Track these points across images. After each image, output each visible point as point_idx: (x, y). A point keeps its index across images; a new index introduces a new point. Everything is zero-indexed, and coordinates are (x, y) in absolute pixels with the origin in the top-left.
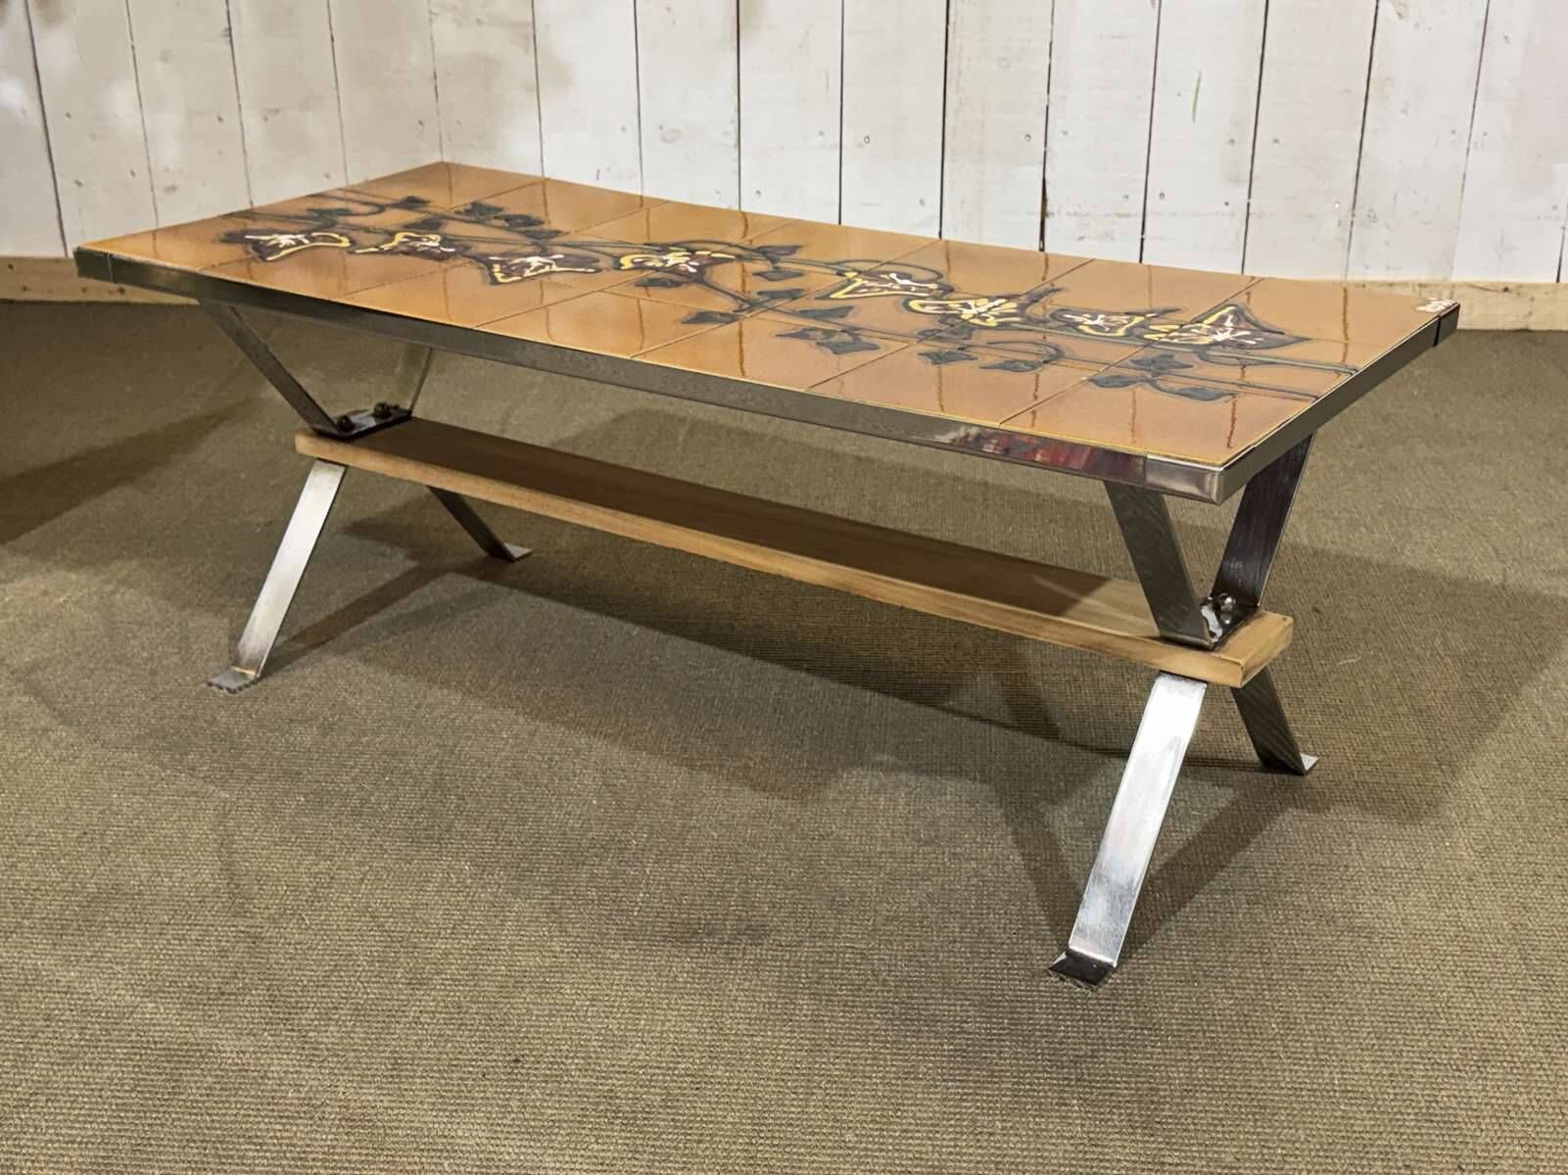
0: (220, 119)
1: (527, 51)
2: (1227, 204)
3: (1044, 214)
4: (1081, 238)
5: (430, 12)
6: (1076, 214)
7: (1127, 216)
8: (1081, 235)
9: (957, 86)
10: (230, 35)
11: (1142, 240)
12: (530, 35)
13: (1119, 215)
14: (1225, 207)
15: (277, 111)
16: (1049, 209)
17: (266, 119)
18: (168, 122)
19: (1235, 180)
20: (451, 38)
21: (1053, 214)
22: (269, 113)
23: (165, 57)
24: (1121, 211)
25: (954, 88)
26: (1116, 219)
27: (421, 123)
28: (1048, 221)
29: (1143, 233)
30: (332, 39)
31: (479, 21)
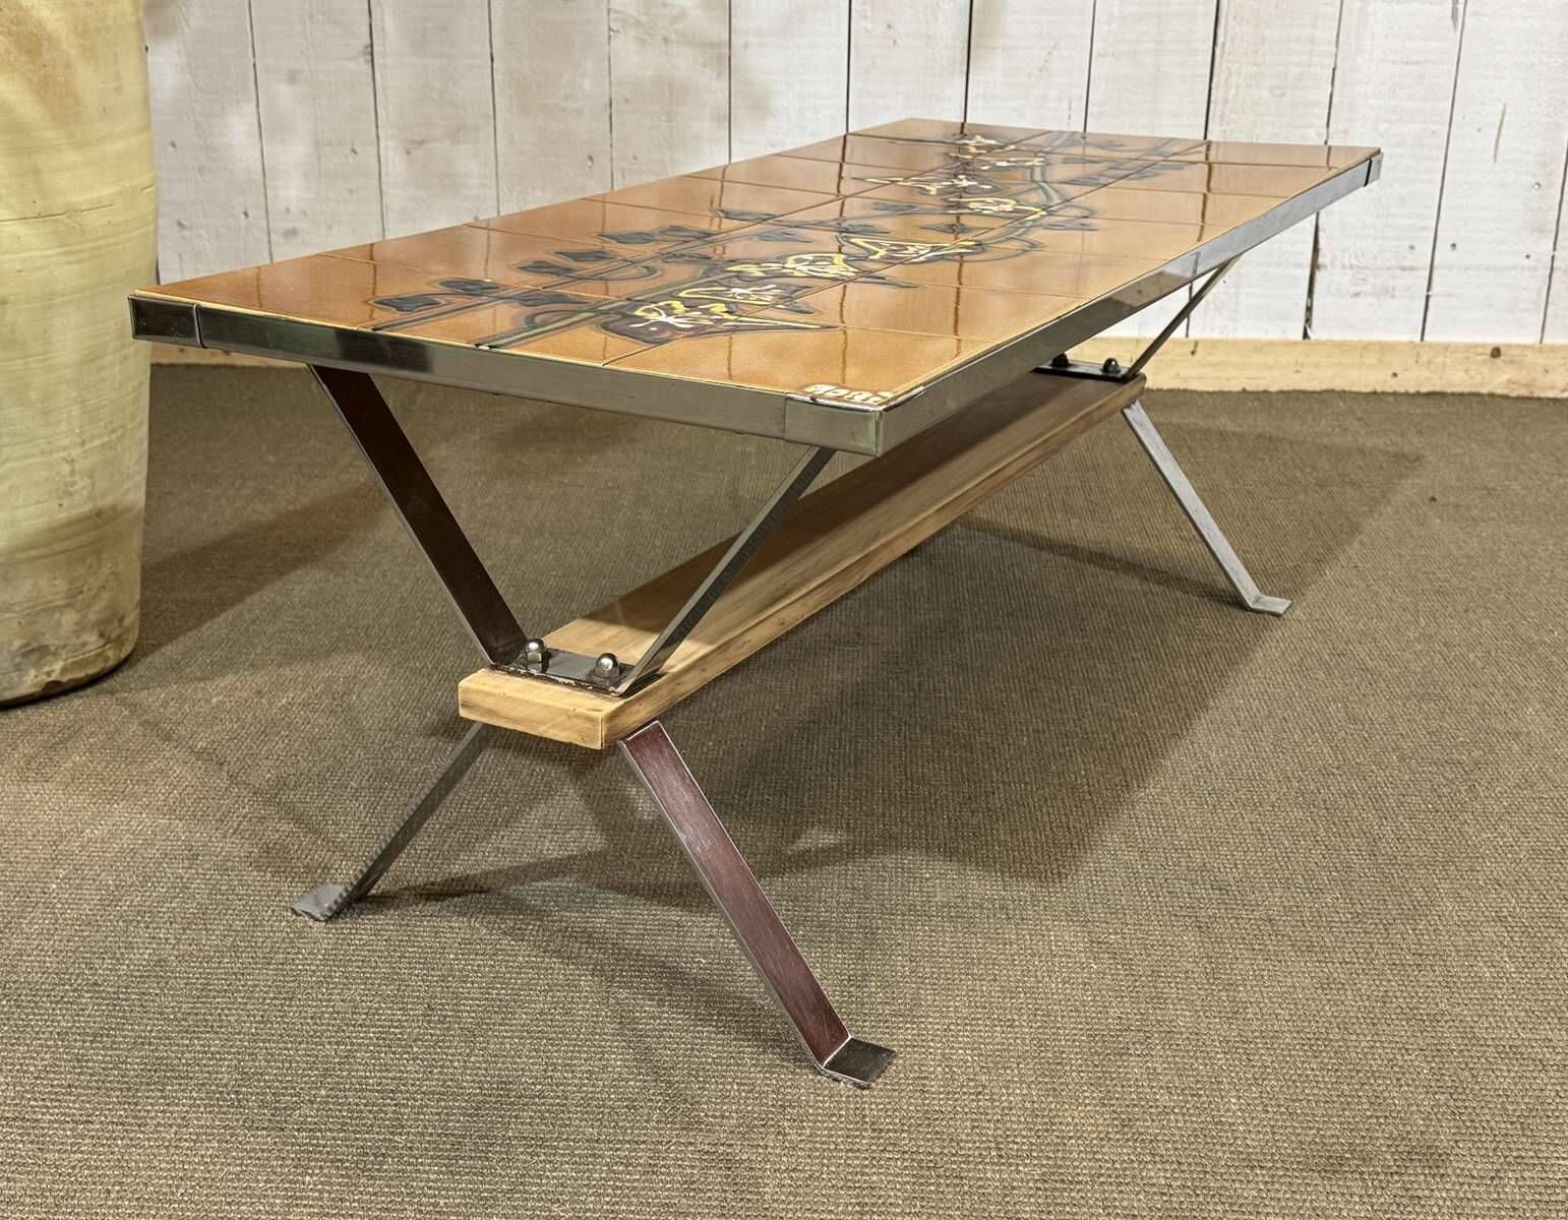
0: (354, 151)
1: (720, 74)
2: (1528, 257)
3: (1315, 266)
4: (1357, 295)
5: (610, 29)
6: (1351, 267)
7: (1412, 269)
8: (1357, 289)
9: (1222, 118)
10: (372, 54)
11: (1428, 297)
12: (725, 58)
13: (1403, 269)
14: (1526, 260)
15: (422, 143)
16: (1321, 260)
17: (408, 153)
18: (293, 153)
19: (1541, 230)
20: (631, 58)
21: (1325, 267)
22: (412, 146)
23: (292, 78)
24: (1406, 264)
25: (1217, 118)
26: (1399, 272)
27: (591, 158)
28: (1319, 275)
29: (1428, 290)
30: (492, 60)
31: (665, 40)
